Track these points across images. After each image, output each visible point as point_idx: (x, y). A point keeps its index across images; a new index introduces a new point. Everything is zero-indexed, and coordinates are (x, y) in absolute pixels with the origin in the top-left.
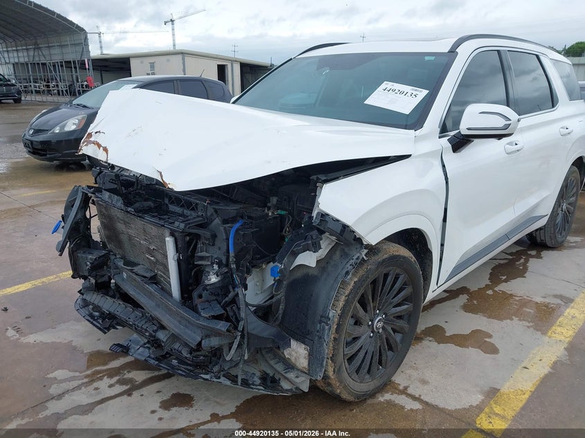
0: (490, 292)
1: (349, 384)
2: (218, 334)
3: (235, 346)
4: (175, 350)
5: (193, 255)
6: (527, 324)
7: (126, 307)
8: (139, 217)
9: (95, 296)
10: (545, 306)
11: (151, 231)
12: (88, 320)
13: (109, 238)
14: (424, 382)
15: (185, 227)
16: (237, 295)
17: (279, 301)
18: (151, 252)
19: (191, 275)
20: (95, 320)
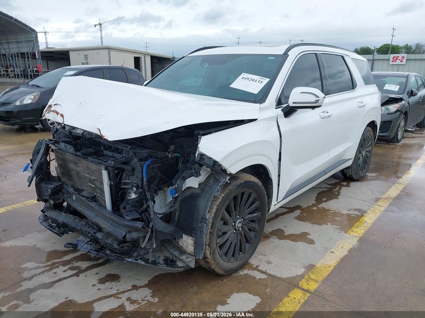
0: (315, 208)
1: (220, 263)
2: (136, 230)
3: (147, 238)
4: (108, 244)
5: (120, 183)
6: (337, 227)
7: (75, 219)
8: (85, 158)
9: (53, 213)
10: (348, 216)
11: (92, 167)
12: (48, 229)
13: (63, 173)
14: (269, 263)
15: (115, 163)
16: (149, 206)
17: (175, 210)
18: (92, 181)
19: (118, 195)
20: (53, 229)
